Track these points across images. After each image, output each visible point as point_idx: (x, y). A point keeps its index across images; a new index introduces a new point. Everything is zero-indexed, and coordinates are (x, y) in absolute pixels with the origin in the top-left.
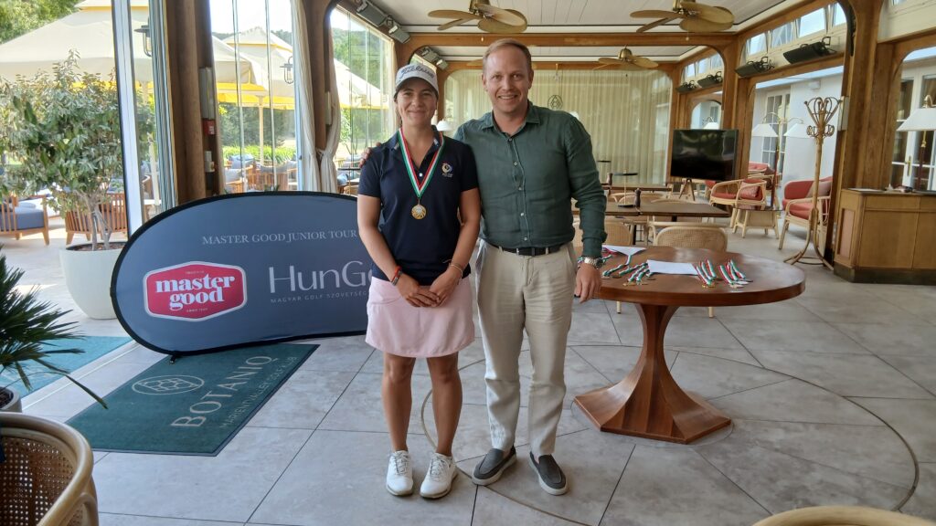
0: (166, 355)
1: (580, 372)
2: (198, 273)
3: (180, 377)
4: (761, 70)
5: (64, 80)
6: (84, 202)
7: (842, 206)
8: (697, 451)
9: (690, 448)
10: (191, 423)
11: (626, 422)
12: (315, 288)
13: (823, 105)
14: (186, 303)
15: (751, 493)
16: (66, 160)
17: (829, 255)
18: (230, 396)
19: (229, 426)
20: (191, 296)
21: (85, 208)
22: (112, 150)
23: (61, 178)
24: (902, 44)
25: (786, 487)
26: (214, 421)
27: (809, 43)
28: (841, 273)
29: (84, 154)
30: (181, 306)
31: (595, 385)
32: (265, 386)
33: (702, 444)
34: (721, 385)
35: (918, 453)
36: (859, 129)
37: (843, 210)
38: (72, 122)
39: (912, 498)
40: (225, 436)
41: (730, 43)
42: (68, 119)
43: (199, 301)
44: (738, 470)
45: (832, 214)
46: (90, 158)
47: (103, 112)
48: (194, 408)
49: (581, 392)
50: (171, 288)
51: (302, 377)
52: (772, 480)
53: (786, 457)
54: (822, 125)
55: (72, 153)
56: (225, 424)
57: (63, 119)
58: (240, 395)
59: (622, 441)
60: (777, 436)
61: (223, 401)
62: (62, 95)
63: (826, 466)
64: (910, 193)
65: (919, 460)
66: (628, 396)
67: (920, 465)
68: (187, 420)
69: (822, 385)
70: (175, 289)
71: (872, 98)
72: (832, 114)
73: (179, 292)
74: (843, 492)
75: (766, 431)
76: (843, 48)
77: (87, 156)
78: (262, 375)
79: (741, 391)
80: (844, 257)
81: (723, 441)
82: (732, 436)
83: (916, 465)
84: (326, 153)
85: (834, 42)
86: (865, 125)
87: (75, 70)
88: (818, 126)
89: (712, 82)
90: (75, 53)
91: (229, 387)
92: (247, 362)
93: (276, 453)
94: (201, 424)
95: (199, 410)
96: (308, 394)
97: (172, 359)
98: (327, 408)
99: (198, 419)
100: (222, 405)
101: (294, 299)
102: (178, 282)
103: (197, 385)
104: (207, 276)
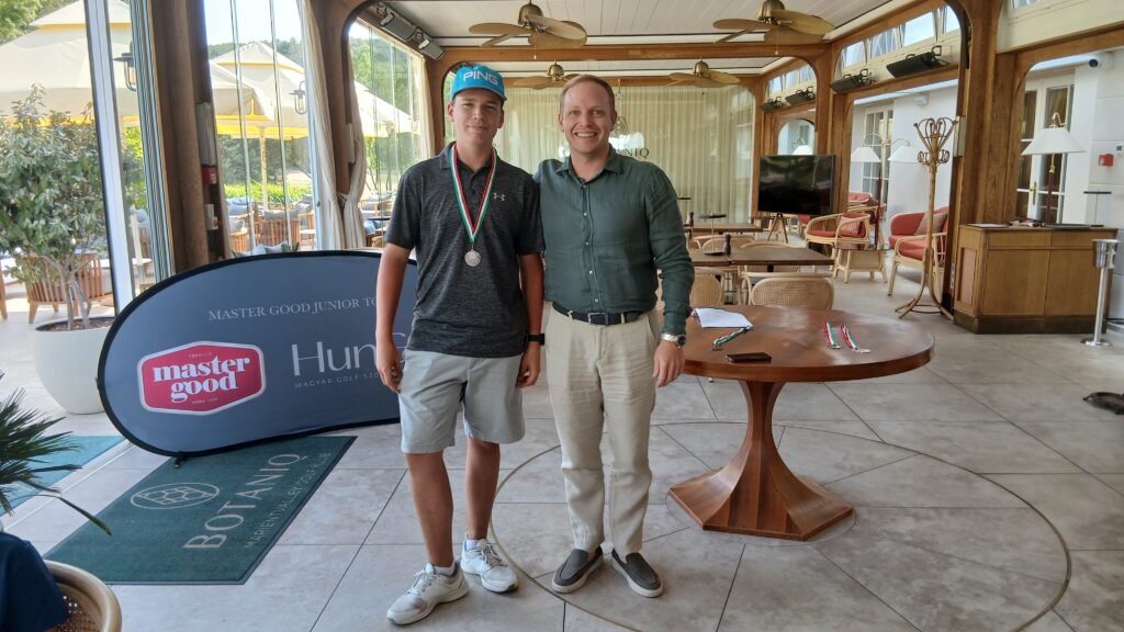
0: (168, 458)
1: (671, 457)
2: (204, 356)
3: (188, 485)
4: (859, 84)
5: (26, 122)
6: (56, 270)
7: (961, 245)
8: (816, 549)
9: (809, 546)
10: (209, 542)
11: (731, 517)
12: (349, 367)
13: (936, 127)
14: (191, 393)
15: (883, 597)
16: (32, 221)
17: (947, 301)
18: (253, 506)
19: (256, 545)
20: (197, 383)
21: (58, 277)
22: (89, 205)
23: (26, 242)
24: (1025, 54)
25: (922, 588)
26: (237, 539)
27: (918, 53)
28: (963, 323)
29: (55, 213)
30: (185, 396)
31: (691, 472)
32: (295, 492)
33: (822, 540)
34: (837, 466)
35: (1067, 539)
36: (978, 155)
37: (963, 249)
38: (38, 174)
39: (1067, 594)
40: (253, 558)
41: (822, 53)
42: (33, 169)
43: (207, 389)
44: (866, 570)
45: (949, 254)
46: (63, 217)
47: (75, 159)
48: (211, 524)
49: (676, 481)
50: (172, 375)
51: (340, 479)
52: (906, 580)
53: (919, 550)
54: (935, 150)
55: (40, 212)
56: (251, 544)
57: (27, 170)
58: (266, 505)
59: (730, 541)
60: (906, 525)
61: (245, 512)
62: (25, 141)
63: (964, 560)
64: (1039, 228)
65: (1069, 547)
66: (732, 486)
67: (1072, 554)
68: (203, 540)
69: (952, 462)
70: (177, 376)
71: (992, 118)
72: (947, 137)
73: (182, 380)
74: (987, 591)
75: (893, 520)
76: (957, 59)
77: (60, 215)
78: (289, 479)
79: (861, 471)
80: (966, 304)
81: (845, 535)
82: (857, 528)
83: (1067, 554)
84: (349, 199)
85: (946, 51)
86: (985, 150)
87: (41, 110)
88: (931, 151)
89: (802, 98)
90: (39, 88)
91: (251, 494)
92: (270, 462)
93: (317, 577)
94: (220, 544)
95: (217, 526)
96: (349, 499)
97: (176, 462)
98: (374, 517)
99: (217, 538)
100: (245, 519)
101: (324, 382)
102: (181, 367)
103: (210, 495)
104: (216, 358)
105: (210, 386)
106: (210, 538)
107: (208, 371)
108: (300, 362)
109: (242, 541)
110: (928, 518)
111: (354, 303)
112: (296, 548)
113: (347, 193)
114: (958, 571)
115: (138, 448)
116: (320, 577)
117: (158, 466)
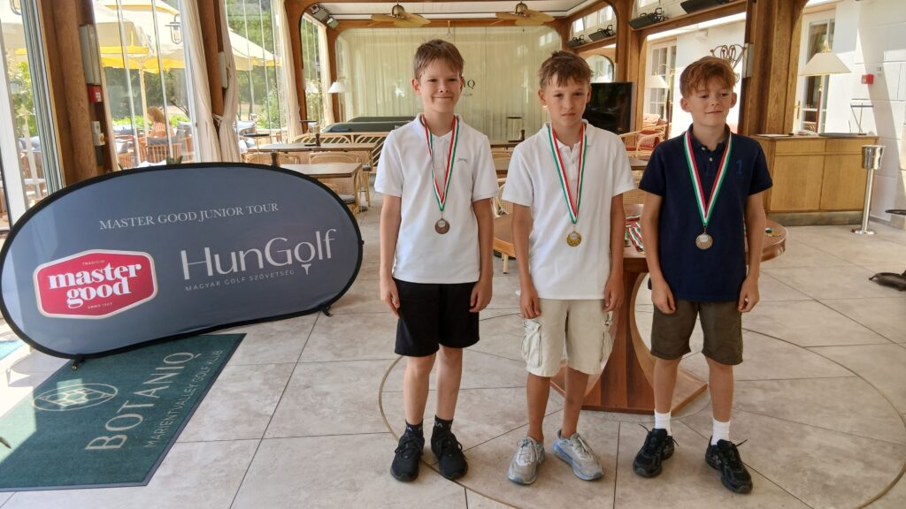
2: (96, 263)
4: (654, 21)
8: (684, 423)
9: (677, 421)
10: (110, 443)
11: (604, 397)
13: (728, 53)
14: (86, 298)
15: (755, 467)
19: (157, 444)
20: (92, 290)
26: (136, 438)
30: (81, 302)
40: (154, 457)
43: (101, 295)
48: (112, 424)
50: (67, 282)
51: (234, 374)
52: (772, 450)
56: (151, 443)
58: (164, 403)
59: (605, 419)
60: (757, 397)
61: (144, 412)
68: (104, 441)
69: (779, 337)
70: (72, 283)
72: (737, 61)
74: (845, 457)
78: (185, 376)
84: (224, 119)
89: (603, 36)
91: (149, 393)
92: (165, 361)
93: (220, 475)
94: (122, 444)
95: (117, 426)
96: (245, 394)
97: (75, 364)
98: (270, 410)
99: (118, 439)
100: (144, 418)
101: (212, 284)
102: (75, 275)
103: (110, 395)
104: (109, 266)
105: (105, 291)
106: (110, 439)
107: (101, 278)
108: (190, 267)
109: (143, 441)
110: (774, 390)
111: (238, 211)
112: (197, 445)
113: (222, 115)
114: (814, 438)
115: (38, 352)
116: (224, 474)
117: (58, 368)
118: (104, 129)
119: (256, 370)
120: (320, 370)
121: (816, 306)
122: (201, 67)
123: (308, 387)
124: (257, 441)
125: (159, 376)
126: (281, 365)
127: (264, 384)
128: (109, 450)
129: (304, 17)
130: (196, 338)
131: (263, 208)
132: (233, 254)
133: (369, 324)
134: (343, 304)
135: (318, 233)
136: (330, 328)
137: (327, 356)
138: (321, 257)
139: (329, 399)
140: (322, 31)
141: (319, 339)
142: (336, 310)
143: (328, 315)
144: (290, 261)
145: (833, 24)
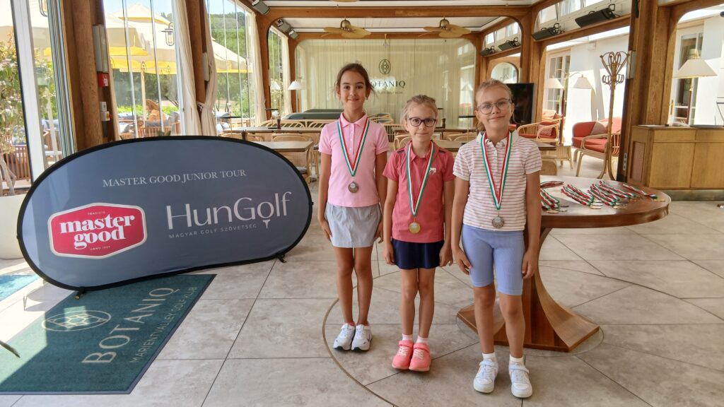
2: (99, 213)
3: (87, 313)
7: (632, 140)
8: (580, 358)
9: (574, 357)
10: (102, 359)
12: (210, 223)
13: (615, 58)
14: (89, 241)
18: (137, 329)
19: (141, 360)
20: (94, 235)
24: (678, 6)
26: (124, 355)
27: (596, 10)
30: (85, 245)
34: (577, 294)
36: (644, 77)
37: (634, 143)
40: (138, 370)
41: (526, 15)
43: (102, 239)
45: (621, 147)
48: (104, 344)
50: (75, 229)
51: (205, 307)
52: (656, 383)
54: (614, 75)
56: (135, 359)
58: (147, 328)
60: (642, 339)
61: (131, 334)
63: (693, 365)
68: (98, 356)
70: (79, 229)
72: (622, 66)
73: (82, 232)
74: (719, 390)
75: (632, 334)
76: (629, 13)
80: (636, 180)
85: (619, 8)
88: (611, 75)
89: (510, 46)
91: (136, 319)
92: (150, 294)
93: (190, 387)
94: (111, 359)
95: (108, 345)
96: (213, 323)
97: (78, 295)
98: (233, 336)
99: (109, 355)
100: (131, 339)
101: (191, 234)
102: (81, 222)
103: (104, 320)
104: (109, 216)
105: (104, 236)
106: (104, 355)
107: (102, 226)
108: (174, 220)
109: (128, 357)
110: (655, 332)
111: (214, 175)
112: (173, 362)
113: (203, 103)
114: (692, 374)
115: (49, 284)
116: (193, 386)
117: (64, 298)
118: (110, 108)
119: (224, 304)
120: (274, 305)
121: (690, 265)
122: (189, 63)
123: (265, 318)
124: (222, 361)
125: (144, 306)
126: (243, 300)
127: (229, 315)
128: (102, 364)
129: (270, 29)
130: (175, 277)
131: (233, 173)
132: (208, 210)
133: (316, 270)
134: (295, 253)
135: (277, 195)
136: (284, 272)
137: (281, 294)
138: (278, 215)
139: (281, 328)
140: (284, 40)
141: (275, 280)
142: (290, 258)
143: (283, 261)
144: (253, 217)
145: (701, 39)
